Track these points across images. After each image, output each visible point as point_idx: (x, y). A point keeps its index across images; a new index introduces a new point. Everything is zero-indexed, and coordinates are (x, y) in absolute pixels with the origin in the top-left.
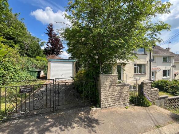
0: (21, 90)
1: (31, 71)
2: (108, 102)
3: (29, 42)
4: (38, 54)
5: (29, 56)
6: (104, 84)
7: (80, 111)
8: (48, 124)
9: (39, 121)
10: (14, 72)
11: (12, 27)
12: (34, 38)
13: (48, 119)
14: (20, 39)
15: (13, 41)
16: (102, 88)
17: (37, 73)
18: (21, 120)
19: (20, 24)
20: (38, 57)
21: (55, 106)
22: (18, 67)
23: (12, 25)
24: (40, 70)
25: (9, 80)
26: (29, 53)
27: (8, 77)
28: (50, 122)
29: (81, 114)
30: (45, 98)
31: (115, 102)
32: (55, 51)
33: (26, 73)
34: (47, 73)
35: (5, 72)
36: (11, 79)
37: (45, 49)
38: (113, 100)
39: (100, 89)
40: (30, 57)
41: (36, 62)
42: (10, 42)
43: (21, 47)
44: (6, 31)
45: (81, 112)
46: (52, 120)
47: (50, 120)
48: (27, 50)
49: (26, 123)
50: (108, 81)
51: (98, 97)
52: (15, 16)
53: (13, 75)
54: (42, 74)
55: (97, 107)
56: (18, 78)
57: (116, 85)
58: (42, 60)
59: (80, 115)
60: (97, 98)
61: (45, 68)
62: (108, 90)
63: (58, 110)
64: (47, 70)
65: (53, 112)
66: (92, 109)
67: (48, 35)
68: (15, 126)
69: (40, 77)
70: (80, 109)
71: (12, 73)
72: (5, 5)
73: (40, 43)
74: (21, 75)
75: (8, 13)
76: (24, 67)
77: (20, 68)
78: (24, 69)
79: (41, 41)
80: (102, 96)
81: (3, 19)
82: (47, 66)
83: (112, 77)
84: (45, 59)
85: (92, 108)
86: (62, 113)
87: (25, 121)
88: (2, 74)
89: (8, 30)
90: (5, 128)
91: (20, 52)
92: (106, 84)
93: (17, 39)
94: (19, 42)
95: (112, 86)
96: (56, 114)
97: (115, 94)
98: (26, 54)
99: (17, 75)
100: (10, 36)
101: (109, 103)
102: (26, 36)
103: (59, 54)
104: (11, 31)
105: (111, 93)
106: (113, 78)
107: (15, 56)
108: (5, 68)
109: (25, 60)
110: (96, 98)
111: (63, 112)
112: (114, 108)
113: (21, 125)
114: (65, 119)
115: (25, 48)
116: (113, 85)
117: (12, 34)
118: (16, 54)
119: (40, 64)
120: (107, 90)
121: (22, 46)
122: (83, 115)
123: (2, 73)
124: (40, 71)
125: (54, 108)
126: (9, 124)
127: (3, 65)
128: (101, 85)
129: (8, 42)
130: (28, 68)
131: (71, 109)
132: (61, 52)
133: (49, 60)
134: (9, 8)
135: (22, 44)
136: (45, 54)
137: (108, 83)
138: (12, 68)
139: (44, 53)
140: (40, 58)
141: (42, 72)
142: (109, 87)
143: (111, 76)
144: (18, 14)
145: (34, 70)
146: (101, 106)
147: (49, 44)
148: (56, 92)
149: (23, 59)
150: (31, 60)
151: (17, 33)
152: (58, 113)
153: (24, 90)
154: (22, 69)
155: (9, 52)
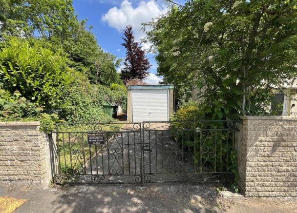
0: (89, 139)
1: (105, 107)
2: (264, 185)
3: (101, 63)
4: (113, 80)
5: (101, 83)
6: (256, 140)
7: (193, 192)
8: (132, 207)
9: (117, 196)
10: (83, 108)
11: (79, 43)
12: (107, 55)
13: (132, 196)
14: (90, 59)
15: (82, 63)
16: (250, 149)
17: (113, 109)
18: (92, 188)
19: (89, 36)
20: (113, 85)
21: (144, 174)
22: (88, 100)
23: (80, 39)
24: (116, 105)
25: (78, 119)
26: (102, 79)
27: (78, 115)
28: (136, 205)
29: (196, 199)
30: (125, 152)
31: (286, 188)
32: (137, 74)
33: (98, 109)
34: (127, 109)
35: (73, 108)
36: (80, 118)
37: (123, 72)
38: (281, 183)
39: (246, 150)
40: (103, 85)
41: (111, 93)
42: (79, 65)
43: (92, 72)
44: (73, 49)
45: (195, 194)
46: (139, 201)
47: (135, 200)
48: (99, 75)
49: (99, 196)
50: (269, 133)
51: (236, 169)
52: (82, 24)
53: (83, 111)
54: (120, 111)
55: (234, 191)
56: (88, 116)
57: (292, 146)
58: (118, 90)
59: (193, 201)
60: (233, 171)
61: (123, 101)
62: (268, 156)
63: (149, 182)
64: (127, 105)
65: (141, 184)
66: (221, 193)
67: (126, 47)
68: (84, 197)
69: (118, 115)
70: (192, 187)
71: (81, 108)
72: (70, 11)
73: (115, 62)
74: (93, 111)
75: (74, 22)
76: (96, 99)
77: (91, 101)
78: (96, 103)
79: (116, 59)
80: (248, 168)
81: (69, 32)
82: (127, 99)
83: (282, 123)
84: (122, 87)
85: (221, 190)
86: (157, 188)
87: (97, 191)
88: (70, 111)
89: (76, 48)
90: (72, 198)
91: (90, 78)
92: (261, 141)
93: (86, 60)
94: (89, 64)
95: (281, 148)
96: (146, 189)
97: (289, 168)
98: (98, 81)
99: (88, 112)
100: (79, 56)
101: (269, 189)
102: (97, 54)
103: (143, 78)
104: (79, 48)
105: (277, 163)
106: (287, 126)
107: (84, 83)
108: (72, 102)
109: (96, 89)
110: (230, 171)
111: (158, 186)
112: (283, 202)
113: (92, 198)
114: (163, 205)
115: (96, 73)
116: (283, 143)
117: (81, 53)
118: (85, 81)
119: (116, 95)
120: (264, 156)
121: (93, 70)
122: (201, 203)
123: (70, 109)
124: (117, 107)
125: (141, 176)
126: (76, 192)
127: (71, 97)
128: (249, 143)
129: (77, 66)
130: (100, 102)
131: (173, 184)
132: (146, 75)
133: (129, 88)
134: (75, 14)
135: (92, 66)
136: (122, 78)
137: (268, 139)
138: (81, 102)
139: (120, 78)
140: (116, 85)
141: (119, 107)
142: (270, 149)
143: (281, 120)
144: (85, 21)
145: (108, 105)
146: (247, 193)
147: (128, 62)
148: (145, 148)
149: (94, 88)
150: (104, 90)
151: (86, 51)
152: (149, 187)
153: (93, 139)
154: (94, 102)
155: (77, 78)
